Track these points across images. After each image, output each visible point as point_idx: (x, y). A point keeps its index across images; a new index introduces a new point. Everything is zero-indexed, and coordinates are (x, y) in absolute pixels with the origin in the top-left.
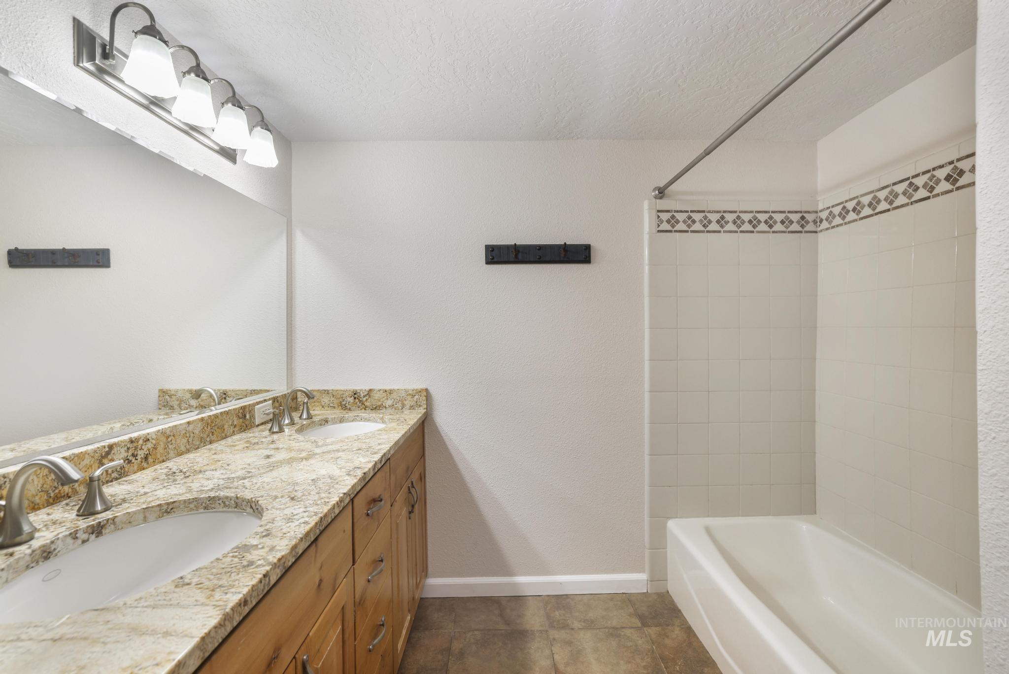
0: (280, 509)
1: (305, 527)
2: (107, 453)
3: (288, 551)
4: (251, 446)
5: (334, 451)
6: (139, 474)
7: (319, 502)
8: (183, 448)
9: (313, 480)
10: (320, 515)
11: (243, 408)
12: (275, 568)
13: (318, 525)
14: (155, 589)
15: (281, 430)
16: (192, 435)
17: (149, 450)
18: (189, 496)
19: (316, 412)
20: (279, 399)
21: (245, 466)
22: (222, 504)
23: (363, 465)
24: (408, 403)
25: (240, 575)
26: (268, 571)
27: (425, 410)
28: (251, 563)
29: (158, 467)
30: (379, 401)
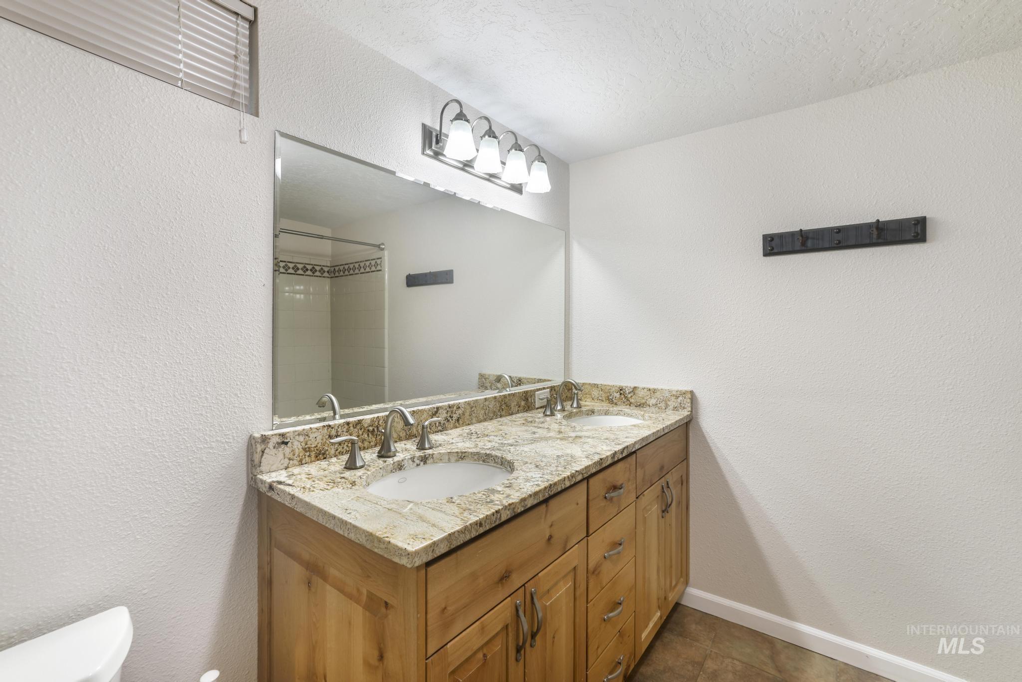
0: (525, 471)
1: (536, 487)
2: (435, 412)
3: (518, 501)
4: (527, 422)
5: (585, 437)
6: (453, 430)
7: (554, 473)
8: (481, 417)
9: (558, 456)
10: (550, 482)
11: (526, 392)
12: (505, 509)
13: (547, 490)
14: (437, 500)
15: (552, 414)
16: (488, 408)
17: (460, 415)
18: (474, 450)
19: (587, 403)
20: (556, 388)
21: (516, 437)
22: (494, 461)
23: (603, 452)
24: (672, 404)
25: (483, 507)
26: (499, 509)
27: (689, 413)
28: (492, 501)
29: (465, 428)
30: (643, 398)
